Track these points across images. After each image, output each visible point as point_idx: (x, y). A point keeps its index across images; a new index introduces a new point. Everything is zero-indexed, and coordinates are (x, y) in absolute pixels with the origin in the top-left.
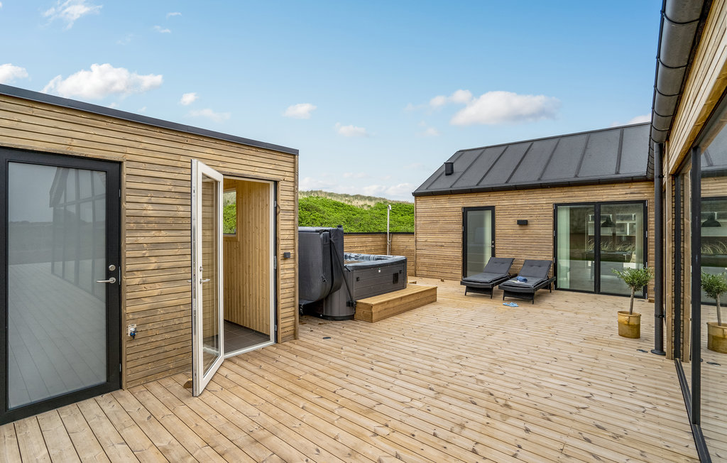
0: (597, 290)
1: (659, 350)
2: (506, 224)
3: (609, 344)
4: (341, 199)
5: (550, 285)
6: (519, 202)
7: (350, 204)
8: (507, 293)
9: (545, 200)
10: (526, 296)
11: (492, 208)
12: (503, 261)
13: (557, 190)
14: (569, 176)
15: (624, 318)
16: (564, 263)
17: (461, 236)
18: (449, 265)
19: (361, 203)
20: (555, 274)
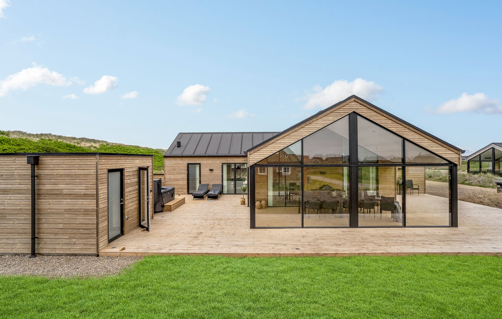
0: (235, 193)
1: (248, 206)
2: (205, 171)
3: (239, 207)
4: (70, 141)
5: (221, 193)
6: (210, 162)
7: (79, 145)
8: (209, 197)
9: (218, 162)
10: (215, 197)
11: (200, 164)
12: (204, 185)
13: (223, 158)
14: (226, 153)
15: (242, 200)
16: (225, 183)
17: (186, 175)
18: (181, 188)
19: (88, 145)
20: (222, 189)
